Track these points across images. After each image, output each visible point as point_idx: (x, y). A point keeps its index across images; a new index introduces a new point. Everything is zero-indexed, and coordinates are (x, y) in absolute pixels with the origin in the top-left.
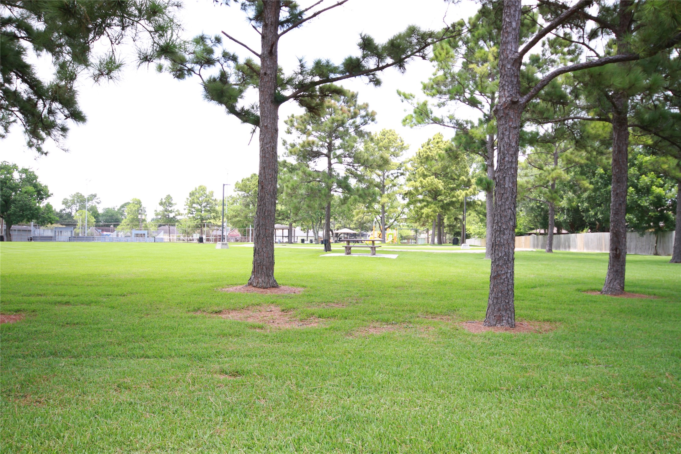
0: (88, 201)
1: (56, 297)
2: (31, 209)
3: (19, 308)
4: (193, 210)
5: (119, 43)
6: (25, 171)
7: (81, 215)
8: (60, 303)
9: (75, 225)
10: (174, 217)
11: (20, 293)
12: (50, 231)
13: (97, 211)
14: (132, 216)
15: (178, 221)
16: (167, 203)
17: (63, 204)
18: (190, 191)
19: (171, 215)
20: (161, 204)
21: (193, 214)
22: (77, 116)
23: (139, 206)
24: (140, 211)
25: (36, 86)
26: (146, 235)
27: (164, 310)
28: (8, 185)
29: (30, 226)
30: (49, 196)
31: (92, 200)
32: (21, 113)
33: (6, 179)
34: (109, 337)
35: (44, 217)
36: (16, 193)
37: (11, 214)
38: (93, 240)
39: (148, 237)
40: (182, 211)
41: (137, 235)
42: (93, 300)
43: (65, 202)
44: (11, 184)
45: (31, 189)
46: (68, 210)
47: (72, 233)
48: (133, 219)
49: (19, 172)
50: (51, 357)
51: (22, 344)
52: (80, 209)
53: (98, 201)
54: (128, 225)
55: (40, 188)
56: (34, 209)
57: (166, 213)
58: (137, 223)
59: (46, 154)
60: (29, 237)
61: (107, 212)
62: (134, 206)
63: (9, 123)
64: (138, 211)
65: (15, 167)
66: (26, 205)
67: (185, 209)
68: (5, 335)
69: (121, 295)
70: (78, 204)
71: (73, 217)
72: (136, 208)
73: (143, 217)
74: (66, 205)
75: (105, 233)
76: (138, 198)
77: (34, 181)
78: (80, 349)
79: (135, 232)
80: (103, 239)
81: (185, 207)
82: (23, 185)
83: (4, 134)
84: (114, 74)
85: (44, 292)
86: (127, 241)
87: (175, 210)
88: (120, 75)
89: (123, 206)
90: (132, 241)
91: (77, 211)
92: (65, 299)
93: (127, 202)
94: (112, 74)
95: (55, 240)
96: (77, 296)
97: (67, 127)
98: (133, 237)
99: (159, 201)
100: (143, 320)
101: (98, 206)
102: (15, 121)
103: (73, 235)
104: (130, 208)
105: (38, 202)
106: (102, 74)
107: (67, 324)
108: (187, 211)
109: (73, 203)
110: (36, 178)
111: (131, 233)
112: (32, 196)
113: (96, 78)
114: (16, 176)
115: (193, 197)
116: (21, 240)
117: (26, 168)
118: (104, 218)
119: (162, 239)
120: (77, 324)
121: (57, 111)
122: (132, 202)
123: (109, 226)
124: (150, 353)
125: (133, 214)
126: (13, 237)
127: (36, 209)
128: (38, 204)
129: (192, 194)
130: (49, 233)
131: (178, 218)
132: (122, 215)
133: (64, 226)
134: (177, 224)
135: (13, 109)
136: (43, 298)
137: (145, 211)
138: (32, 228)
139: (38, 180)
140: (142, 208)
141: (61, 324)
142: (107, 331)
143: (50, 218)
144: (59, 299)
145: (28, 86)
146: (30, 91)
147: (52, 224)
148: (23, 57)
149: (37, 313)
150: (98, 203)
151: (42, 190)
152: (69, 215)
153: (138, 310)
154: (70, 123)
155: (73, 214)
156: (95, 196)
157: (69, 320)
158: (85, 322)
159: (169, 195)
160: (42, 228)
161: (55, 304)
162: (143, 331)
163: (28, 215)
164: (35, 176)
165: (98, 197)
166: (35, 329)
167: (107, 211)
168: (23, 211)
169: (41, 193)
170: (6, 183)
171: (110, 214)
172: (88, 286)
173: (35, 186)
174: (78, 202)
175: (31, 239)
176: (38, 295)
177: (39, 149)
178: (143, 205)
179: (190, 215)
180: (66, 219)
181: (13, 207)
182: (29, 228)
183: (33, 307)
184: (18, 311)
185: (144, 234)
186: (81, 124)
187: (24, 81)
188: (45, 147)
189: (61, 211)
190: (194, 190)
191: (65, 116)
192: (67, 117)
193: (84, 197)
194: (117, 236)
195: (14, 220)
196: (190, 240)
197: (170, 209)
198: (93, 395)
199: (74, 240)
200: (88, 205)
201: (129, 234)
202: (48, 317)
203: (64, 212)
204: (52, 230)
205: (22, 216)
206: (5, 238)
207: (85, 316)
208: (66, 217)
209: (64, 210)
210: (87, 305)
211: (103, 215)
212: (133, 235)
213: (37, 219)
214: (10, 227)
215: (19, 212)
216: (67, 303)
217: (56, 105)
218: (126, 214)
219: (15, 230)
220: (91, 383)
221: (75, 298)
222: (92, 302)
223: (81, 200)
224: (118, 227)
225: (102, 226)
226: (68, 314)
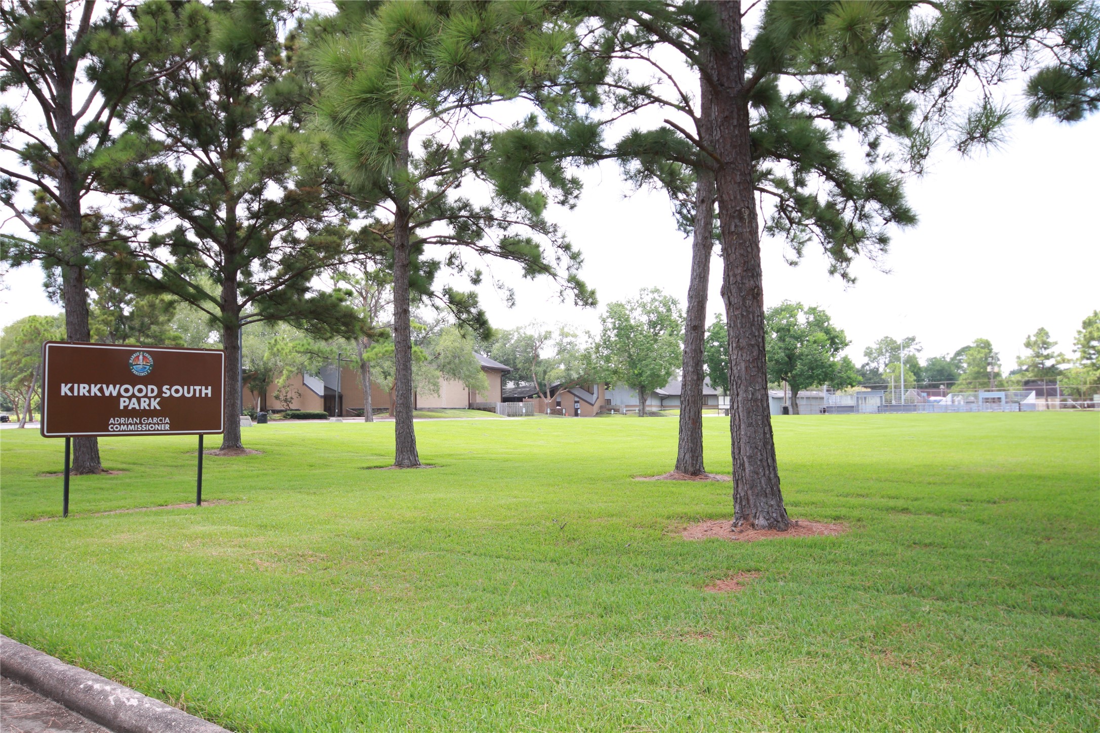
0: (904, 347)
1: (885, 500)
2: (822, 366)
3: (838, 513)
4: (1092, 352)
5: (999, 80)
6: (812, 310)
7: (894, 371)
8: (894, 509)
9: (886, 387)
10: (1053, 366)
11: (832, 491)
12: (849, 397)
13: (917, 363)
14: (976, 369)
15: (1061, 373)
16: (1041, 341)
17: (865, 355)
18: (1084, 318)
19: (1048, 363)
20: (1028, 345)
21: (1090, 358)
22: (903, 217)
23: (987, 351)
24: (990, 360)
25: (845, 182)
26: (1003, 399)
27: (1078, 532)
28: (792, 332)
29: (821, 391)
30: (846, 345)
31: (908, 347)
32: (818, 226)
33: (789, 325)
34: (990, 572)
35: (841, 377)
36: (802, 344)
37: (797, 374)
38: (915, 410)
39: (1007, 402)
40: (1069, 355)
41: (987, 400)
42: (946, 508)
43: (868, 353)
44: (795, 331)
45: (821, 336)
46: (873, 365)
47: (881, 401)
48: (978, 373)
49: (806, 313)
50: (905, 595)
51: (856, 568)
52: (890, 361)
53: (918, 347)
54: (970, 383)
55: (833, 334)
56: (827, 365)
57: (1038, 360)
58: (986, 380)
59: (853, 281)
60: (822, 407)
61: (933, 364)
62: (979, 352)
63: (802, 243)
64: (986, 359)
65: (799, 306)
66: (816, 361)
67: (1074, 351)
68: (830, 553)
69: (989, 502)
70: (888, 354)
71: (881, 374)
72: (982, 355)
73: (996, 370)
74: (870, 357)
75: (932, 398)
76: (985, 338)
77: (826, 324)
78: (947, 587)
79: (983, 394)
80: (933, 407)
81: (1075, 348)
82: (811, 332)
83: (797, 260)
84: (995, 133)
85: (866, 491)
86: (970, 410)
87: (1055, 355)
88: (1004, 132)
89: (958, 353)
90: (979, 410)
91: (886, 365)
92: (901, 503)
93: (965, 345)
94: (990, 134)
95: (858, 411)
96: (916, 499)
97: (889, 235)
98: (980, 403)
99: (1025, 341)
100: (1044, 547)
101: (918, 355)
102: (809, 239)
103: (884, 404)
104: (972, 355)
105: (833, 355)
106: (972, 138)
107: (915, 543)
108: (1078, 355)
109: (881, 353)
110: (828, 319)
111: (976, 397)
112: (823, 347)
113: (962, 147)
114: (802, 319)
115: (1089, 329)
116: (811, 412)
117: (814, 306)
118: (929, 373)
119: (1033, 406)
120: (931, 544)
121: (874, 214)
122: (975, 345)
123: (937, 386)
124: (1075, 608)
125: (978, 365)
126: (801, 409)
127: (830, 366)
128: (831, 359)
129: (1087, 324)
130: (849, 402)
131: (1062, 367)
132: (958, 367)
133: (869, 390)
134: (1059, 378)
135: (807, 222)
136: (867, 501)
137: (999, 360)
138: (824, 394)
139: (831, 322)
140: (992, 354)
141: (906, 543)
142: (984, 562)
143: (849, 378)
144: (892, 503)
145: (834, 184)
146: (837, 190)
147: (852, 386)
148: (827, 142)
149: (864, 523)
150: (919, 351)
151: (837, 337)
152: (875, 372)
153: (1028, 529)
154: (893, 229)
155: (881, 370)
156: (913, 339)
157: (917, 537)
158: (943, 544)
159: (1042, 330)
160: (839, 393)
161: (887, 510)
162: (1049, 566)
163: (820, 374)
164: (826, 316)
165: (917, 340)
166: (870, 548)
167: (934, 362)
168: (812, 369)
169: (835, 341)
170: (789, 330)
171: (938, 368)
172: (929, 484)
173: (827, 331)
174: (887, 351)
175: (824, 411)
176: (859, 495)
177: (844, 275)
178: (995, 349)
179: (1085, 361)
180: (870, 379)
181: (799, 365)
182: (821, 394)
183: (856, 513)
184: (837, 518)
185: (999, 398)
186: (909, 229)
187: (829, 178)
188: (852, 271)
189: (863, 366)
190: (1091, 315)
191: (885, 219)
192: (887, 220)
193: (895, 342)
194: (953, 401)
195: (802, 384)
196: (1089, 406)
197: (1045, 352)
198: (992, 669)
199: (885, 411)
200: (903, 354)
201: (972, 399)
202: (883, 531)
203: (867, 367)
204: (852, 396)
205: (811, 377)
206: (790, 409)
207: (939, 533)
208: (871, 376)
209: (868, 364)
210: (936, 514)
211: (927, 370)
212: (980, 400)
213: (832, 380)
214: (796, 394)
215: (808, 371)
216: (905, 510)
217: (872, 206)
218: (965, 365)
219: (802, 398)
220: (982, 646)
221: (915, 503)
222: (944, 511)
223: (892, 348)
224: (953, 387)
225: (926, 387)
226: (912, 527)
